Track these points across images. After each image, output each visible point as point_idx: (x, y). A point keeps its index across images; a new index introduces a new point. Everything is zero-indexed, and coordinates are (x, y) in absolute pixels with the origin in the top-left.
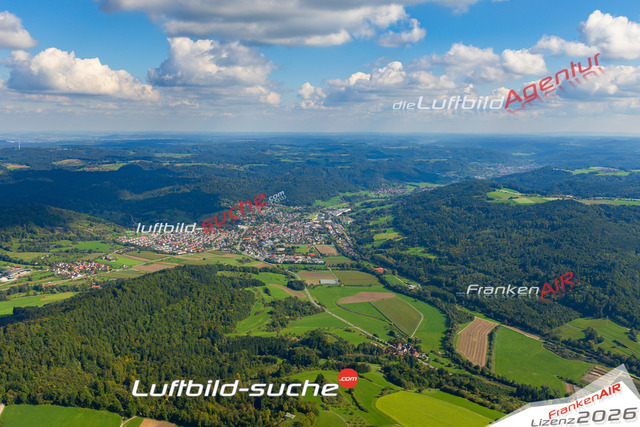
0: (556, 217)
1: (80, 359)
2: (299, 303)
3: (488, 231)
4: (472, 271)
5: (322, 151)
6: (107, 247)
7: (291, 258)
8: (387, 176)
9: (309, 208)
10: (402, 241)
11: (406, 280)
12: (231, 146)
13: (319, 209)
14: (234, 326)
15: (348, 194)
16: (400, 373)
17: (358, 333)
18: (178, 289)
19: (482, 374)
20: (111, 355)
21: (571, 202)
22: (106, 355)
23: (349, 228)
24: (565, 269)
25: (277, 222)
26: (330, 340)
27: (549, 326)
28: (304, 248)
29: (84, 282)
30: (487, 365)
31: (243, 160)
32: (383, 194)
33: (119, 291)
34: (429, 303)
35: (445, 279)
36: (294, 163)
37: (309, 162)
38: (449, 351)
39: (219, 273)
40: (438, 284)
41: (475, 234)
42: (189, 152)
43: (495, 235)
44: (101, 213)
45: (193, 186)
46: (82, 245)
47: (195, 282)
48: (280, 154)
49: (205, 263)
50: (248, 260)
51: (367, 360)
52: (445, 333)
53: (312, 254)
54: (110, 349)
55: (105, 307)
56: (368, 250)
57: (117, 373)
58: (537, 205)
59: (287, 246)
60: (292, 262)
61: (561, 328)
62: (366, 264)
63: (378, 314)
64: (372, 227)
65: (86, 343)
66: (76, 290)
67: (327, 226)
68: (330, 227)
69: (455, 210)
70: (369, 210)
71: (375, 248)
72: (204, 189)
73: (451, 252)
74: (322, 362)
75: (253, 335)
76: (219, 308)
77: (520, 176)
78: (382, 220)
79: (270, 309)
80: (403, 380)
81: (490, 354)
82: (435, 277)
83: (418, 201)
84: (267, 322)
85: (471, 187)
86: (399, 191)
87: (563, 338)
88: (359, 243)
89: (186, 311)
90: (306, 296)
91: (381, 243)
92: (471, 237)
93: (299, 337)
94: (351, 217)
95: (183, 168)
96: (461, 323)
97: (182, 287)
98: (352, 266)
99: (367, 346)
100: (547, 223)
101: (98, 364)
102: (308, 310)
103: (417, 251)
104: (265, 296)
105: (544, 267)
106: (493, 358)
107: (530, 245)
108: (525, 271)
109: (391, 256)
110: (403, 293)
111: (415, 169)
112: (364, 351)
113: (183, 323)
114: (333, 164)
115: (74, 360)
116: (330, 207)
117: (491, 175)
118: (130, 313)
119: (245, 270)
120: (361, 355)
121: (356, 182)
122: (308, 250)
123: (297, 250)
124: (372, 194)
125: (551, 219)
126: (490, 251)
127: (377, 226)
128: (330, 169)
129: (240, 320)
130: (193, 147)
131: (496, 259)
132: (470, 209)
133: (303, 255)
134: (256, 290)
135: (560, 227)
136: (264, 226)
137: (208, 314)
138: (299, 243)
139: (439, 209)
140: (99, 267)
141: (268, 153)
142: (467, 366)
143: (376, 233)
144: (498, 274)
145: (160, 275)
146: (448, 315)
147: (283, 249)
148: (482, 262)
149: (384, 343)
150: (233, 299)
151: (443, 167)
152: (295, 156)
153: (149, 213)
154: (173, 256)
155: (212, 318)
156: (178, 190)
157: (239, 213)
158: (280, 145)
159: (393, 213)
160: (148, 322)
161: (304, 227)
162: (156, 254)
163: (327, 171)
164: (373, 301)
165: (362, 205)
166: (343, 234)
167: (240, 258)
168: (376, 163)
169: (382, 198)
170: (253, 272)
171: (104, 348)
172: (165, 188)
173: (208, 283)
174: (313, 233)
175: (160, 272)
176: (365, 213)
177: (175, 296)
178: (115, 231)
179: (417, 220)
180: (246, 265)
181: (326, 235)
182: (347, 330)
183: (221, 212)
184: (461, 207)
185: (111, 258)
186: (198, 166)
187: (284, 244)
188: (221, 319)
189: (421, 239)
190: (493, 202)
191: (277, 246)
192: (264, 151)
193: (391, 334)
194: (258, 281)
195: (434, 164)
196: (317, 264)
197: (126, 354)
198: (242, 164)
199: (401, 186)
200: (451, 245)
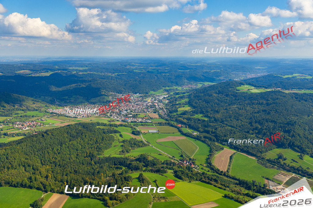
0: (270, 99)
1: (24, 166)
2: (137, 141)
3: (235, 106)
4: (225, 125)
5: (156, 66)
6: (42, 114)
7: (135, 120)
8: (188, 79)
9: (146, 94)
10: (192, 111)
11: (192, 131)
12: (108, 63)
13: (152, 96)
14: (103, 152)
15: (167, 88)
16: (182, 174)
17: (164, 156)
18: (75, 134)
19: (224, 175)
20: (40, 165)
21: (279, 91)
22: (37, 164)
23: (166, 105)
24: (271, 125)
25: (130, 102)
26: (150, 159)
27: (261, 152)
28: (142, 115)
29: (29, 131)
30: (227, 171)
31: (115, 71)
32: (186, 88)
33: (45, 135)
34: (203, 141)
35: (211, 130)
36: (141, 72)
37: (148, 72)
38: (209, 164)
39: (97, 127)
40: (208, 132)
41: (228, 108)
42: (87, 67)
43: (238, 108)
44: (40, 97)
45: (87, 84)
46: (29, 113)
47: (84, 130)
48: (134, 68)
49: (91, 122)
50: (113, 121)
51: (167, 168)
52: (208, 156)
53: (146, 118)
54: (39, 162)
55: (38, 142)
56: (174, 116)
57: (42, 173)
58: (261, 93)
59: (134, 114)
60: (135, 122)
61: (267, 153)
62: (172, 122)
63: (176, 147)
64: (178, 105)
65: (27, 159)
66: (25, 135)
67: (155, 104)
68: (156, 105)
69: (220, 95)
70: (177, 96)
71: (178, 115)
72: (93, 85)
73: (216, 117)
74: (144, 169)
75: (112, 156)
76: (96, 143)
77: (257, 79)
78: (183, 101)
79: (122, 144)
80: (183, 177)
81: (229, 166)
82: (206, 129)
83: (202, 91)
84: (120, 150)
85: (231, 84)
86: (194, 87)
87: (267, 158)
88: (171, 112)
89: (79, 145)
90: (141, 138)
91: (181, 112)
92: (226, 109)
93: (135, 157)
94: (168, 99)
95: (83, 75)
96: (217, 151)
97: (77, 133)
98: (165, 123)
99: (168, 162)
100: (265, 102)
101: (33, 169)
102: (141, 145)
103: (199, 116)
104: (120, 138)
105: (259, 123)
106: (231, 167)
107: (255, 113)
108: (252, 126)
109: (185, 118)
110: (190, 137)
111: (203, 75)
112: (167, 164)
113: (77, 150)
114: (161, 73)
115: (21, 166)
116: (158, 95)
117: (242, 78)
118: (50, 145)
119: (111, 125)
120: (165, 165)
121: (172, 82)
122: (144, 116)
123: (139, 116)
124: (180, 88)
125: (267, 100)
126: (235, 116)
127: (180, 104)
128: (158, 75)
129: (106, 149)
130: (89, 64)
131: (237, 120)
132: (227, 95)
133: (141, 118)
134: (116, 135)
135: (271, 104)
136: (123, 104)
137: (90, 146)
138: (140, 112)
139: (211, 95)
140: (37, 124)
141: (128, 67)
142: (217, 171)
143: (179, 107)
144: (238, 128)
145: (67, 127)
146: (211, 147)
147: (131, 115)
148: (230, 122)
149: (177, 161)
150: (103, 139)
151: (218, 74)
152: (142, 69)
153: (64, 97)
154: (75, 119)
155: (92, 148)
156: (80, 86)
157: (110, 98)
158: (134, 63)
159: (189, 98)
160: (59, 149)
161: (143, 105)
162: (67, 118)
163: (157, 76)
164: (174, 140)
165: (174, 93)
166: (162, 108)
167: (109, 119)
168: (183, 72)
169: (185, 90)
170: (115, 126)
171: (37, 161)
172: (73, 85)
173: (91, 131)
174: (147, 108)
175: (67, 126)
176: (175, 97)
177: (73, 137)
178: (46, 106)
179: (200, 101)
180: (112, 123)
181: (154, 108)
182: (159, 154)
183: (101, 97)
184: (223, 94)
185: (43, 120)
186: (91, 74)
187: (132, 113)
188: (96, 148)
189: (202, 110)
190: (239, 92)
191: (129, 114)
192: (126, 66)
193: (182, 156)
194: (117, 131)
195: (213, 73)
196: (148, 123)
197: (47, 165)
198: (114, 73)
199: (195, 84)
200: (216, 113)
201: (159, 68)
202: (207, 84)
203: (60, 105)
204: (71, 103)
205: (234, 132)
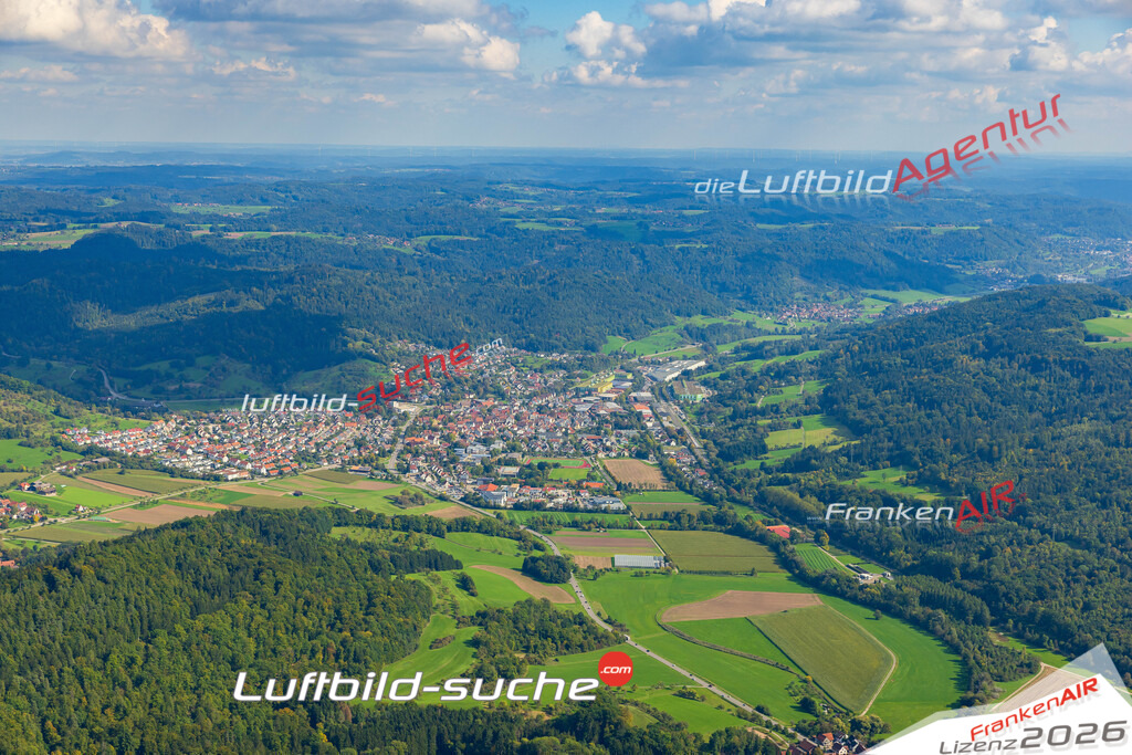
2: (556, 616)
3: (1086, 427)
4: (1036, 534)
5: (631, 201)
6: (36, 456)
7: (536, 495)
8: (809, 272)
9: (589, 357)
10: (845, 452)
11: (853, 560)
12: (379, 185)
13: (618, 359)
15: (699, 321)
17: (711, 703)
18: (221, 574)
20: (37, 748)
23: (699, 413)
25: (501, 395)
26: (635, 719)
28: (573, 469)
31: (415, 223)
32: (798, 321)
33: (62, 576)
34: (915, 622)
35: (959, 559)
36: (553, 235)
37: (593, 231)
39: (336, 533)
40: (941, 570)
41: (1047, 434)
42: (264, 201)
43: (1104, 438)
44: (23, 363)
45: (271, 295)
47: (269, 553)
48: (516, 209)
49: (298, 504)
50: (417, 499)
52: (955, 707)
53: (595, 485)
54: (34, 730)
55: (23, 617)
56: (749, 474)
59: (526, 460)
60: (538, 507)
62: (741, 513)
63: (772, 654)
64: (763, 413)
67: (638, 408)
68: (647, 411)
69: (995, 365)
70: (757, 366)
71: (768, 470)
72: (302, 303)
73: (981, 485)
75: (422, 702)
76: (332, 626)
78: (792, 393)
79: (473, 631)
82: (932, 552)
83: (892, 340)
84: (462, 668)
85: (1041, 304)
86: (842, 315)
88: (727, 455)
89: (243, 634)
90: (572, 597)
91: (787, 455)
92: (1036, 443)
93: (549, 711)
94: (705, 383)
95: (247, 243)
96: (1000, 679)
97: (233, 569)
98: (703, 518)
99: (735, 739)
102: (577, 639)
103: (887, 480)
104: (461, 597)
109: (813, 492)
110: (842, 595)
111: (887, 254)
112: (728, 752)
113: (234, 664)
114: (660, 237)
116: (650, 356)
117: (1101, 272)
118: (91, 635)
119: (407, 525)
121: (723, 288)
122: (583, 474)
123: (553, 474)
124: (766, 322)
126: (1088, 483)
127: (775, 409)
128: (649, 249)
129: (391, 660)
130: (277, 187)
131: (1104, 504)
132: (1036, 366)
133: (569, 486)
134: (436, 581)
136: (463, 406)
137: (302, 642)
138: (559, 454)
139: (949, 363)
140: (12, 509)
141: (482, 205)
143: (773, 428)
144: (1110, 548)
145: (175, 533)
146: (966, 657)
147: (513, 470)
148: (1064, 513)
149: (783, 732)
150: (371, 604)
151: (966, 249)
152: (555, 215)
153: (153, 366)
154: (212, 485)
155: (313, 653)
156: (232, 303)
157: (397, 369)
158: (516, 183)
159: (821, 375)
160: (140, 661)
161: (573, 411)
162: (167, 478)
163: (643, 256)
164: (758, 615)
165: (736, 351)
166: (681, 432)
167: (396, 491)
168: (779, 234)
169: (793, 332)
170: (429, 531)
171: (18, 727)
172: (197, 299)
173: (304, 558)
174: (598, 427)
175: (176, 526)
176: (744, 372)
177: (214, 591)
178: (57, 412)
179: (888, 395)
180: (412, 511)
181: (633, 433)
182: (682, 695)
183: (347, 366)
184: (1011, 358)
185: (45, 487)
186: (288, 240)
187: (517, 456)
188: (337, 657)
189: (898, 446)
190: (1102, 345)
191: (499, 462)
192: (469, 199)
193: (806, 706)
194: (442, 555)
195: (942, 240)
196: (605, 511)
197: (77, 746)
198: (410, 236)
199: (848, 300)
200: (980, 465)
201: (649, 209)
202: (912, 300)
203: (128, 410)
204: (185, 395)
205: (1090, 575)
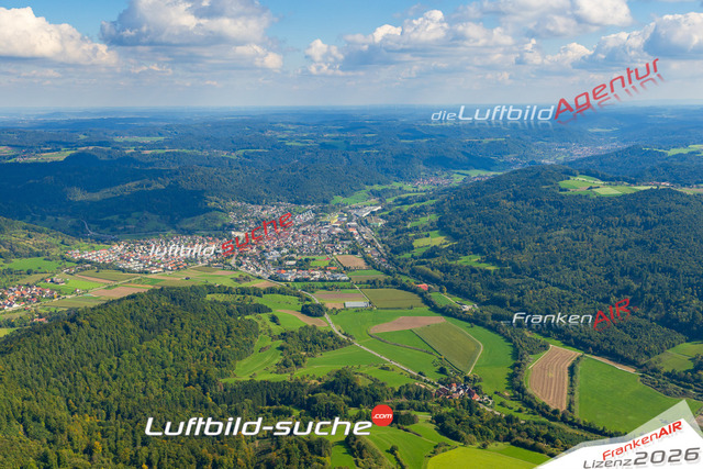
0: (650, 212)
1: (21, 421)
2: (320, 333)
3: (563, 232)
4: (543, 284)
5: (340, 130)
6: (53, 265)
7: (304, 274)
8: (427, 163)
9: (325, 206)
10: (451, 248)
11: (458, 299)
12: (217, 125)
13: (339, 208)
14: (233, 368)
15: (377, 187)
16: (457, 423)
17: (399, 373)
18: (153, 321)
19: (564, 420)
20: (65, 414)
21: (669, 191)
22: (58, 414)
23: (380, 232)
24: (664, 280)
26: (362, 382)
27: (647, 354)
28: (322, 261)
29: (23, 314)
30: (569, 408)
31: (236, 144)
32: (423, 186)
33: (73, 326)
34: (490, 328)
35: (509, 297)
36: (304, 148)
37: (323, 145)
38: (519, 392)
39: (209, 297)
40: (501, 303)
41: (545, 236)
42: (160, 135)
43: (572, 237)
44: (43, 219)
45: (168, 181)
46: (17, 264)
47: (177, 309)
48: (284, 136)
49: (189, 284)
50: (247, 279)
51: (412, 407)
52: (511, 367)
53: (333, 268)
54: (63, 405)
55: (54, 348)
56: (406, 260)
57: (75, 439)
58: (625, 196)
59: (299, 258)
60: (306, 280)
61: (661, 356)
62: (404, 279)
63: (423, 345)
64: (410, 230)
65: (29, 399)
66: (12, 325)
67: (351, 230)
68: (355, 232)
69: (519, 204)
70: (406, 208)
71: (415, 258)
72: (184, 184)
73: (516, 261)
74: (353, 411)
75: (258, 379)
76: (211, 344)
77: (600, 159)
78: (424, 220)
79: (280, 343)
80: (461, 432)
81: (572, 394)
82: (496, 294)
83: (469, 194)
84: (276, 361)
85: (538, 175)
86: (443, 182)
87: (665, 370)
88: (395, 252)
89: (167, 350)
90: (326, 323)
91: (424, 250)
92: (540, 240)
93: (320, 380)
94: (382, 217)
95: (154, 156)
96: (532, 353)
97: (160, 318)
98: (386, 282)
99: (411, 389)
100: (638, 219)
101: (48, 427)
102: (331, 343)
103: (472, 260)
104: (273, 326)
105: (637, 277)
106: (576, 398)
107: (617, 248)
108: (613, 283)
109: (437, 268)
110: (455, 317)
111: (464, 153)
112: (408, 395)
113: (163, 366)
114: (356, 148)
115: (14, 422)
116: (354, 205)
117: (562, 158)
118: (89, 355)
119: (244, 292)
120: (403, 400)
121: (387, 171)
122: (327, 263)
123: (312, 264)
124: (408, 187)
125: (644, 214)
126: (566, 258)
127: (417, 228)
128: (351, 153)
129: (240, 359)
130: (167, 127)
131: (574, 268)
132: (538, 204)
133: (320, 269)
134: (260, 318)
135: (655, 225)
137: (196, 352)
138: (315, 254)
139: (497, 204)
140: (42, 292)
141: (268, 134)
142: (542, 410)
143: (416, 237)
144: (578, 289)
145: (129, 301)
146: (515, 344)
147: (294, 262)
148: (556, 273)
149: (433, 384)
150: (229, 332)
151: (500, 149)
152: (305, 138)
153: (110, 218)
154: (145, 276)
155: (202, 358)
156: (148, 186)
157: (232, 216)
158: (283, 123)
159: (437, 212)
160: (115, 367)
161: (320, 233)
162: (121, 273)
163: (348, 157)
164: (416, 327)
165: (395, 201)
166: (372, 241)
167: (237, 275)
168: (411, 145)
169: (421, 191)
170: (254, 294)
171: (55, 404)
172: (130, 184)
173: (195, 310)
174: (332, 240)
175: (128, 298)
176: (400, 211)
177: (150, 329)
178: (62, 243)
179: (469, 219)
180: (245, 285)
181: (350, 242)
182: (383, 368)
183: (207, 214)
184: (526, 201)
185: (59, 280)
186: (174, 153)
187: (294, 255)
188: (214, 359)
189: (475, 243)
190: (568, 193)
191: (286, 259)
192: (262, 132)
193: (442, 371)
194: (262, 306)
195: (488, 145)
196: (339, 281)
197: (86, 411)
198: (234, 150)
199: (446, 175)
200: (515, 252)
201: (349, 134)
202: (475, 174)
203: (99, 240)
204: (127, 231)
205: (570, 302)
